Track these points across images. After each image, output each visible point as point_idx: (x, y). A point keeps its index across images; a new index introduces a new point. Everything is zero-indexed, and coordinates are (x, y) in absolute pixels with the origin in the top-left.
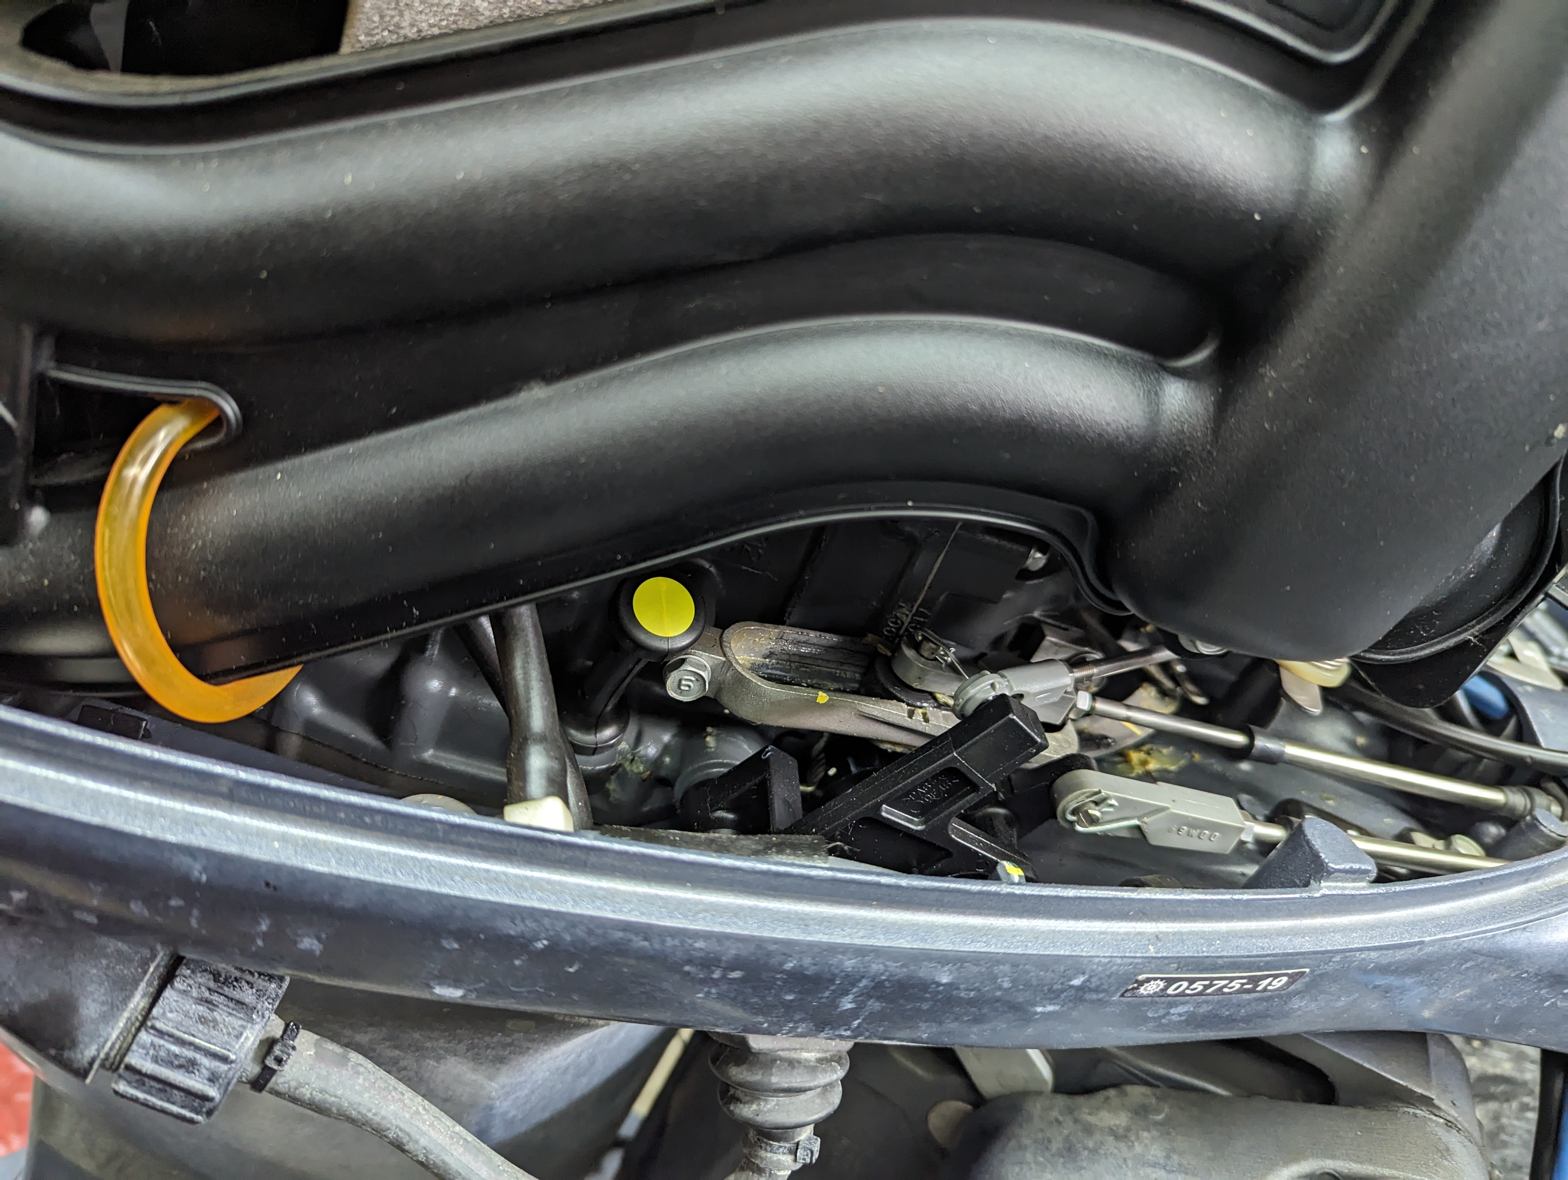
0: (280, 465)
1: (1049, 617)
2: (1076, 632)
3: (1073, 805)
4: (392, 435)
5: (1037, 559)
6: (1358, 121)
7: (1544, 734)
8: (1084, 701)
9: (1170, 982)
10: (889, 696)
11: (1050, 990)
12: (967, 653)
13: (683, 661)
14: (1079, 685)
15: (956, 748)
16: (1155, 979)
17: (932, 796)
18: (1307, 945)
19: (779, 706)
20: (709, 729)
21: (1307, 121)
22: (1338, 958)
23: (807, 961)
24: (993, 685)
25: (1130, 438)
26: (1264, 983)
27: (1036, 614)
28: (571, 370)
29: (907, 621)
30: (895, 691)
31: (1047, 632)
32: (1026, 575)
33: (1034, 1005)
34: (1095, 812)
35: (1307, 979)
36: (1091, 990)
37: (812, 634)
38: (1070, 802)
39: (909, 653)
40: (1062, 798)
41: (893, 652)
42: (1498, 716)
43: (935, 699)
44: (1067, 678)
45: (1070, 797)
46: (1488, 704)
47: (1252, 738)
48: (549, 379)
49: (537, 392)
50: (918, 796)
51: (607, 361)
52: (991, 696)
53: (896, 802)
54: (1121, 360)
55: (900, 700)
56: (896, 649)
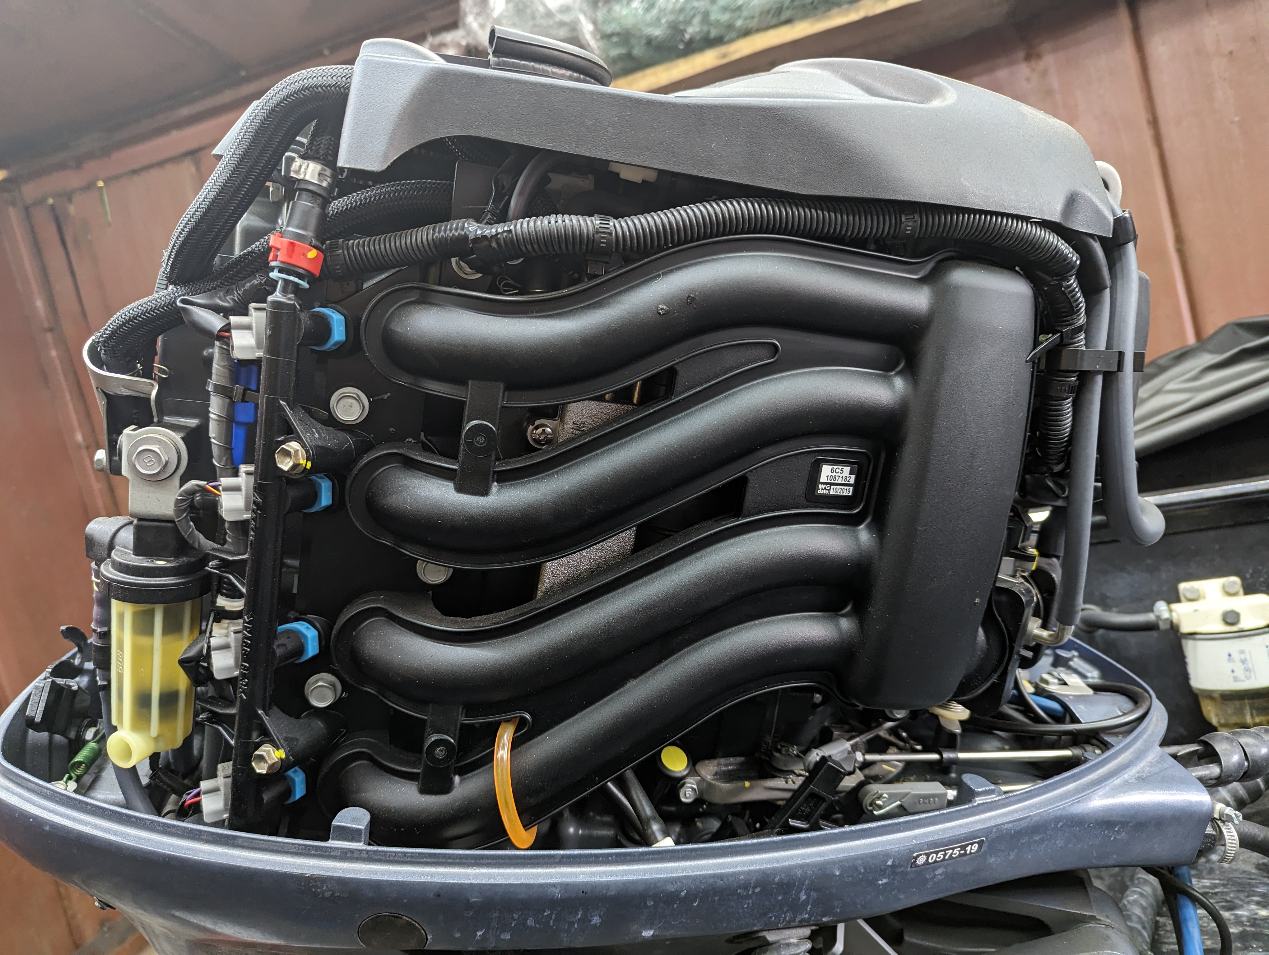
0: (547, 734)
1: (832, 723)
2: (846, 727)
3: (869, 802)
4: (584, 712)
5: (818, 697)
6: (869, 527)
7: (1082, 718)
8: (859, 756)
9: (928, 855)
10: (773, 777)
11: (880, 869)
12: (803, 748)
13: (684, 784)
14: (855, 748)
15: (811, 783)
16: (921, 855)
17: (808, 810)
18: (980, 827)
19: (731, 793)
20: (696, 819)
21: (855, 531)
22: (994, 830)
23: (783, 876)
24: (817, 754)
25: (834, 643)
26: (968, 848)
27: (826, 724)
28: (643, 672)
29: (770, 742)
30: (776, 774)
31: (833, 730)
32: (816, 706)
33: (877, 880)
34: (879, 802)
35: (987, 844)
36: (897, 866)
37: (731, 759)
38: (867, 801)
39: (777, 755)
40: (863, 800)
41: (770, 758)
42: (1062, 715)
43: (794, 773)
44: (848, 745)
45: (866, 798)
46: (1054, 710)
47: (941, 755)
48: (635, 677)
49: (633, 683)
50: (802, 811)
51: (654, 666)
52: (818, 758)
53: (793, 817)
54: (823, 618)
55: (779, 777)
56: (771, 756)
